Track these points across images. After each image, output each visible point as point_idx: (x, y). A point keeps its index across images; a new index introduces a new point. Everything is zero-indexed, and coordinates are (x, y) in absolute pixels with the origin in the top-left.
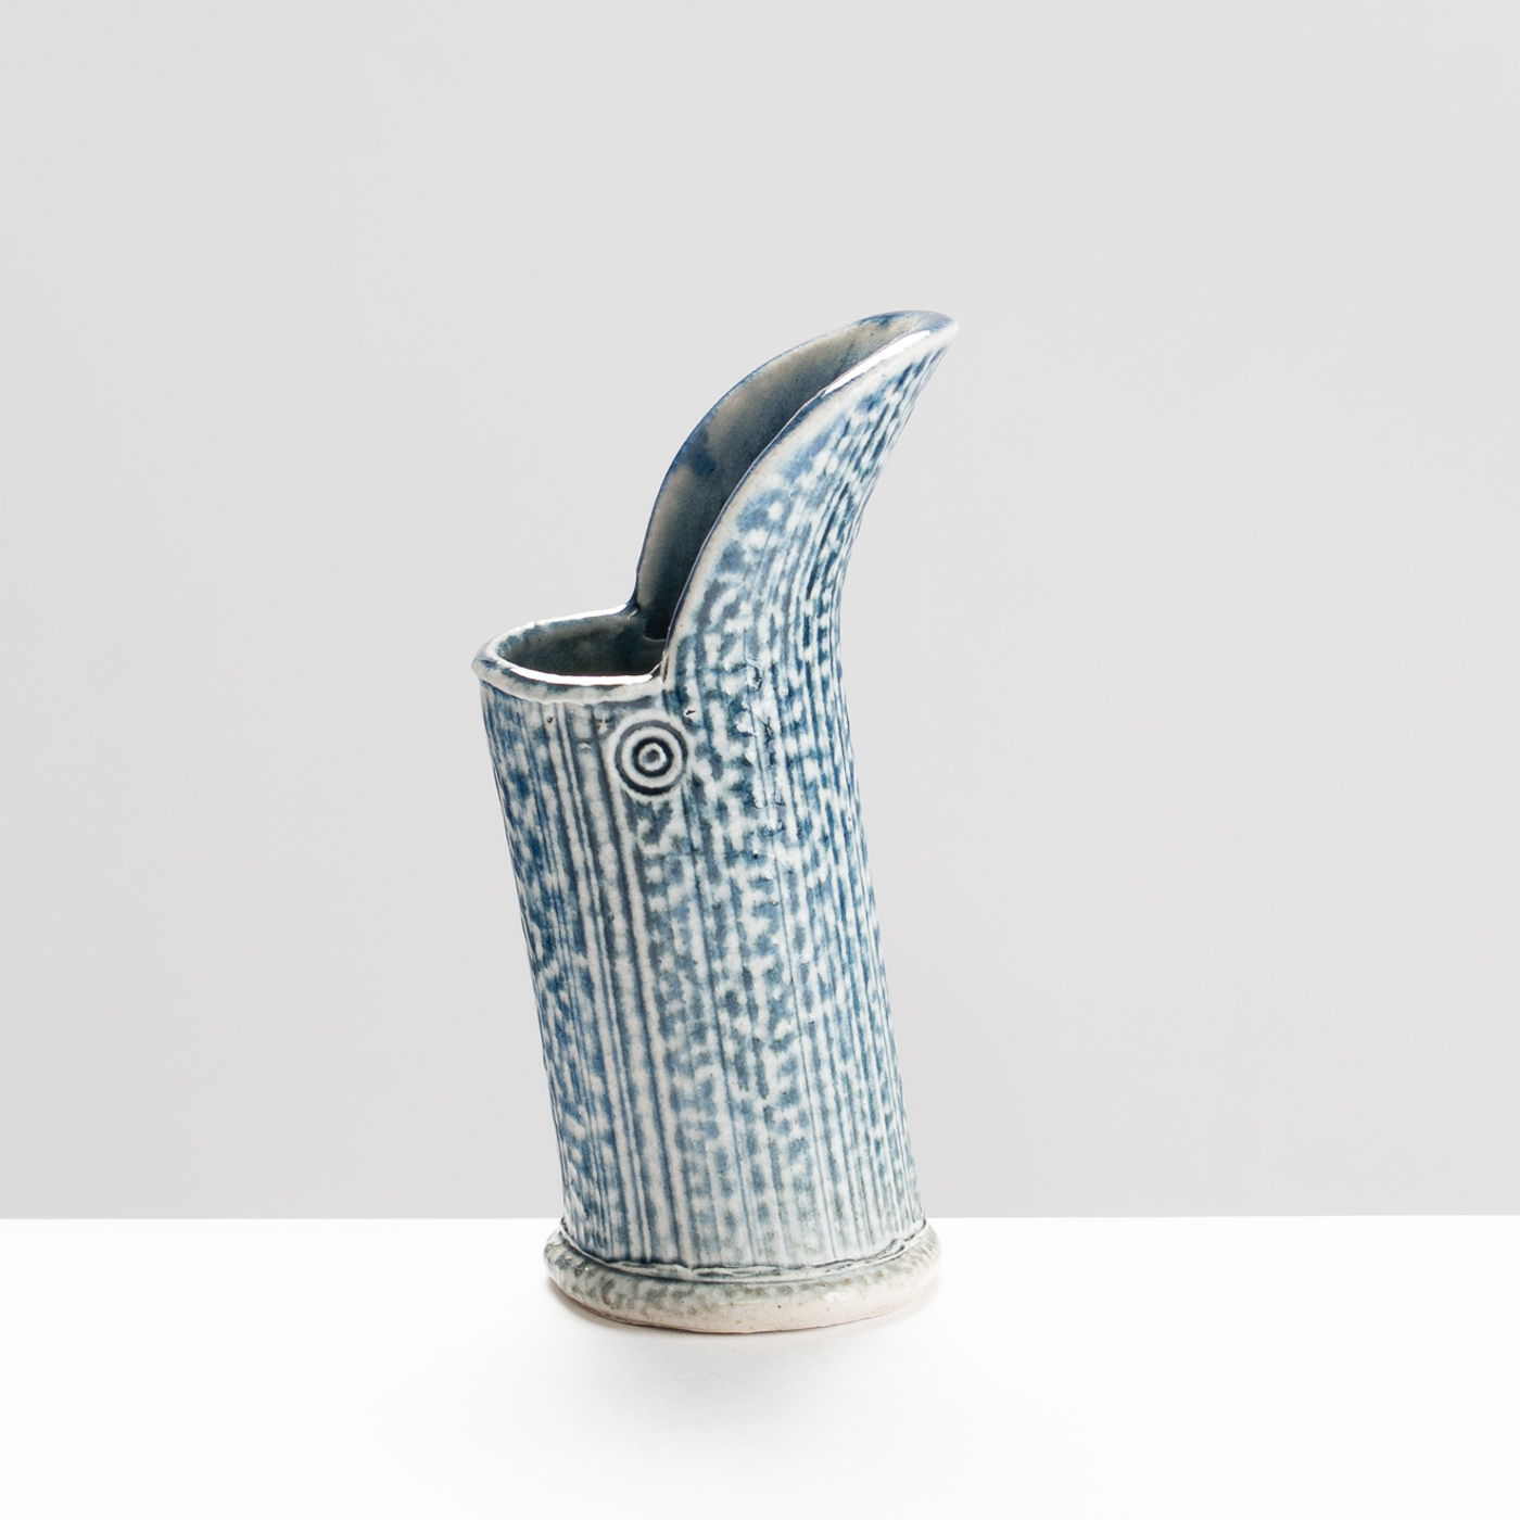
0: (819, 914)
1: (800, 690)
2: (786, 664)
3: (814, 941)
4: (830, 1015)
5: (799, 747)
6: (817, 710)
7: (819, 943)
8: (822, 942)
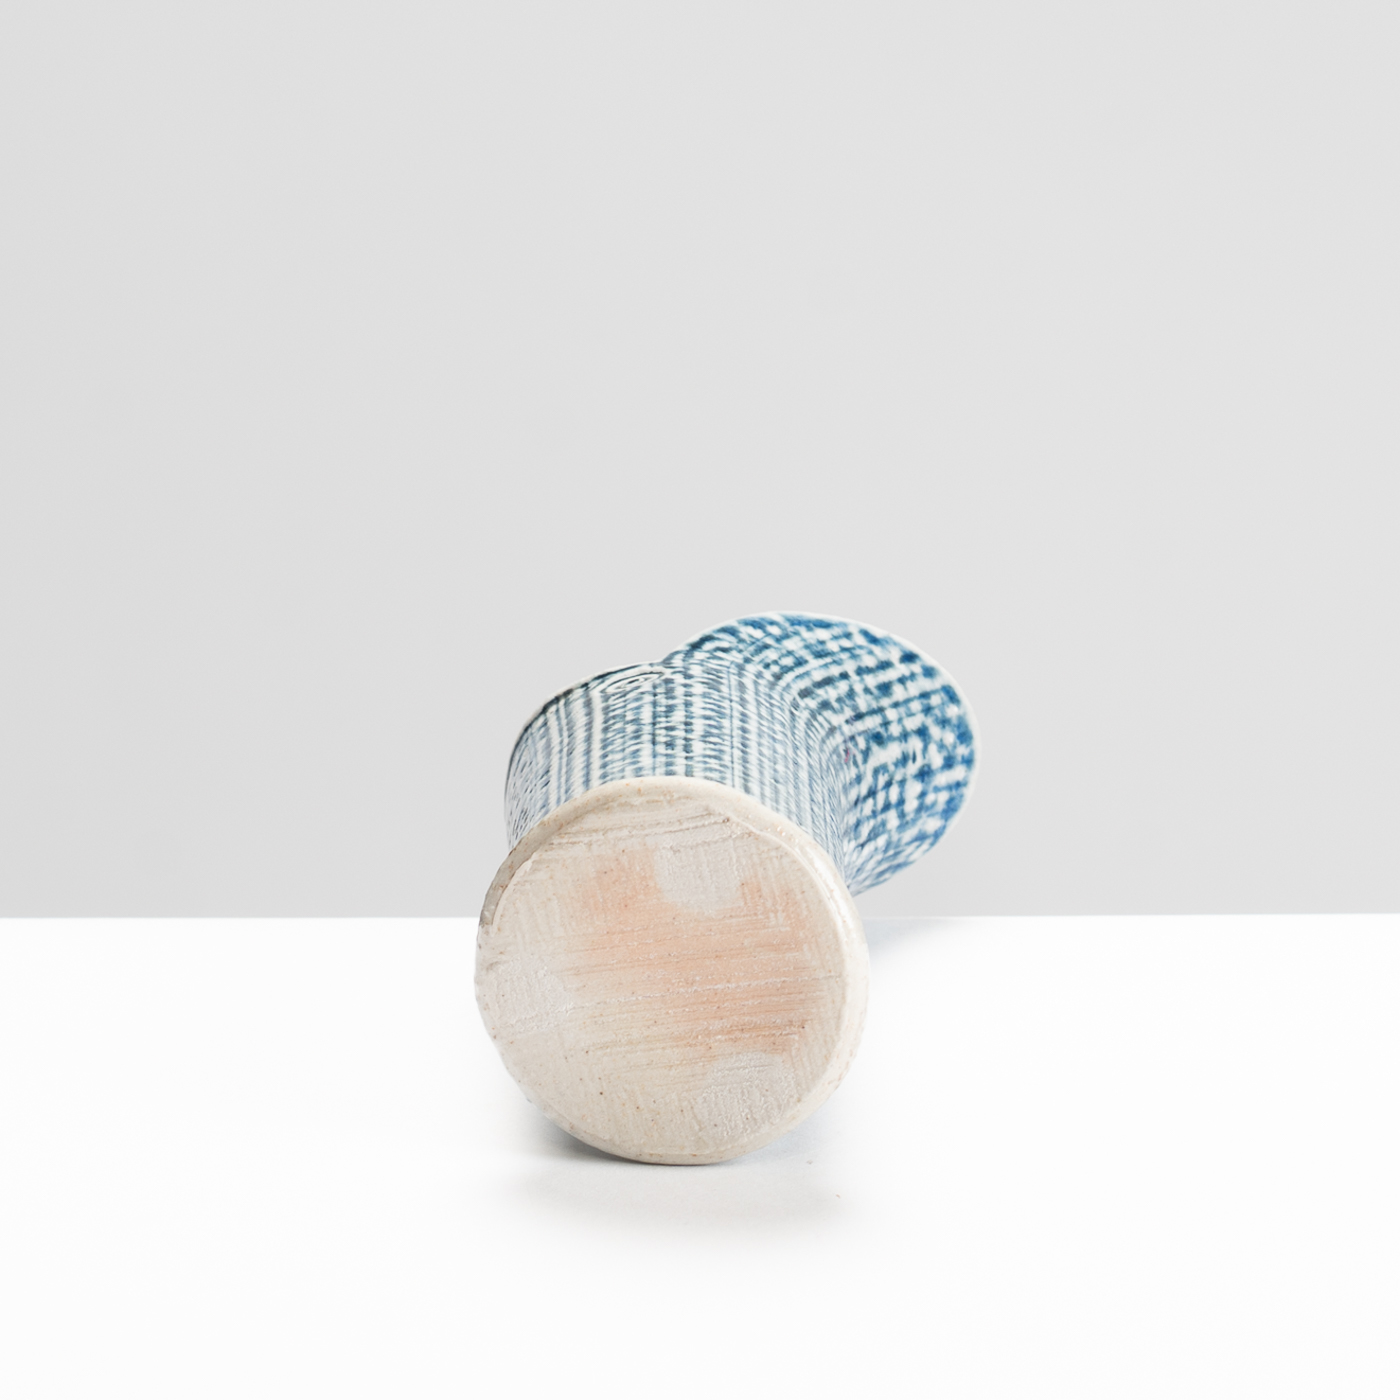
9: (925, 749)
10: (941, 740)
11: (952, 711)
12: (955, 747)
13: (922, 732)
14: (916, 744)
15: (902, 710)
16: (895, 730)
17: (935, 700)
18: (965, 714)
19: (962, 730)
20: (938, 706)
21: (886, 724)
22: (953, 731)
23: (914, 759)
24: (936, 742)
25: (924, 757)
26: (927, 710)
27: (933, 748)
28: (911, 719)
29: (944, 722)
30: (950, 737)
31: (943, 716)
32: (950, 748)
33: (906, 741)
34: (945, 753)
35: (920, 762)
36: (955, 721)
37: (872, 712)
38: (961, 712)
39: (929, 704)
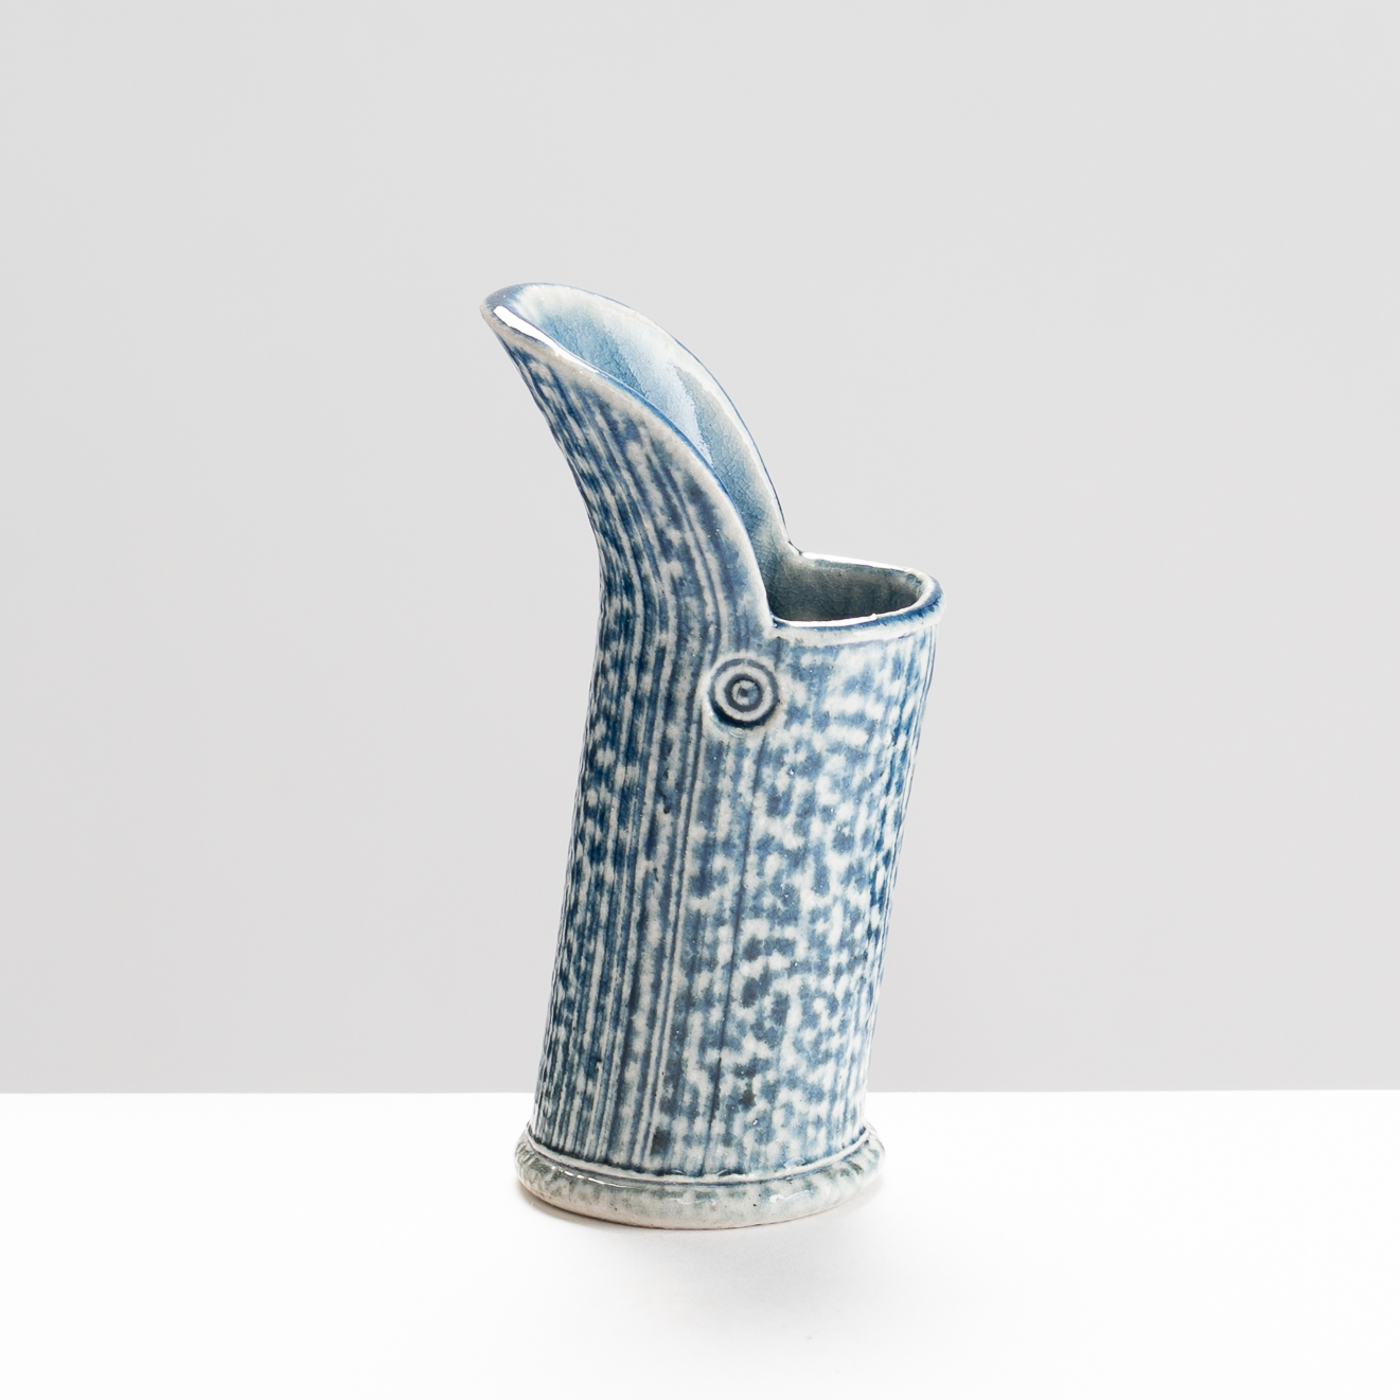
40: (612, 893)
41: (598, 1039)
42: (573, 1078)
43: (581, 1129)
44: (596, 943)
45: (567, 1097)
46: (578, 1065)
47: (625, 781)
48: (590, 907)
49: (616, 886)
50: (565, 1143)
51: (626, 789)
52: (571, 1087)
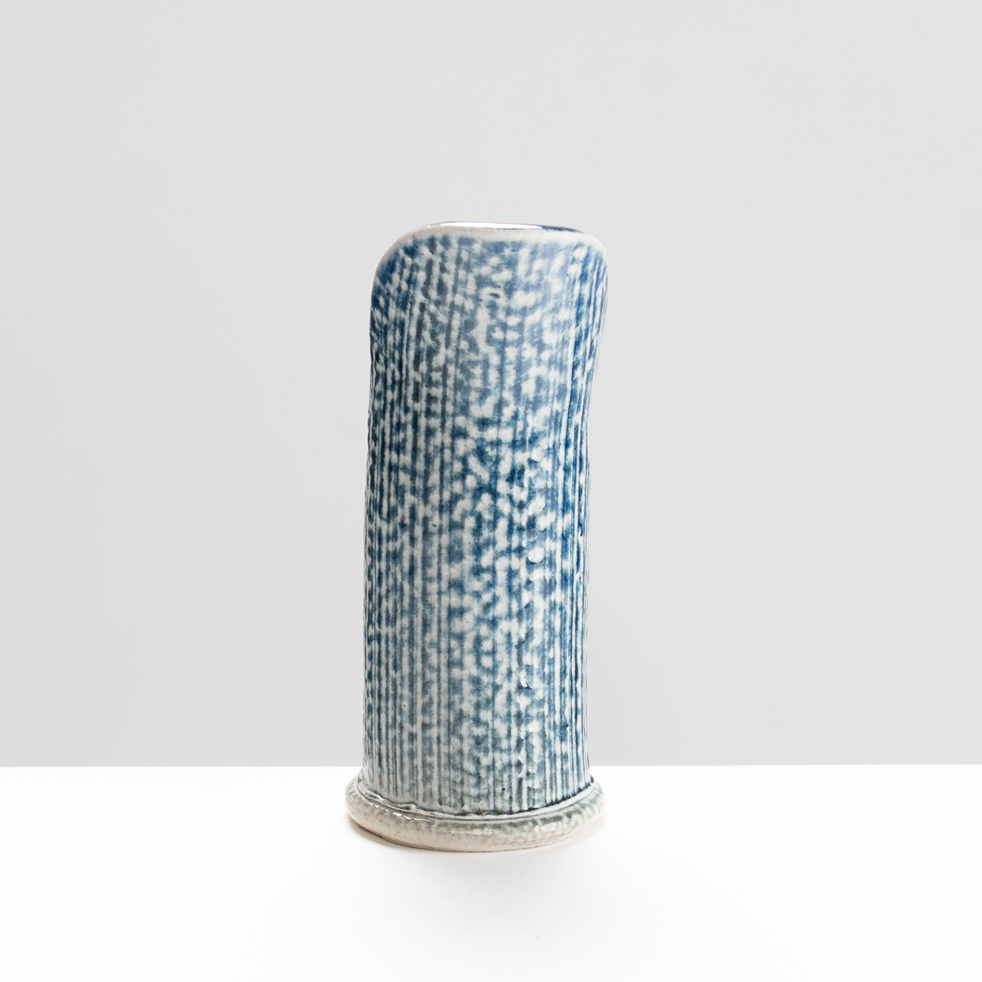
0: (392, 570)
1: (405, 425)
2: (400, 406)
3: (387, 584)
4: (390, 636)
5: (399, 460)
6: (418, 444)
7: (390, 588)
8: (392, 588)
9: (494, 285)
10: (493, 267)
11: (477, 248)
12: (503, 257)
13: (481, 282)
14: (486, 292)
15: (460, 288)
16: (469, 305)
17: (465, 256)
18: (483, 241)
19: (493, 248)
20: (469, 257)
21: (462, 310)
22: (491, 256)
23: (496, 296)
24: (493, 273)
25: (499, 287)
26: (468, 267)
27: (495, 278)
28: (469, 287)
29: (482, 260)
30: (494, 260)
31: (478, 258)
32: (502, 262)
33: (481, 300)
34: (504, 266)
35: (500, 292)
36: (485, 251)
37: (451, 314)
38: (480, 242)
39: (465, 263)
40: (561, 608)
41: (564, 712)
42: (553, 750)
43: (564, 778)
44: (554, 650)
45: (551, 764)
46: (555, 738)
47: (563, 528)
48: (547, 628)
49: (563, 603)
50: (556, 795)
51: (565, 533)
52: (553, 756)
